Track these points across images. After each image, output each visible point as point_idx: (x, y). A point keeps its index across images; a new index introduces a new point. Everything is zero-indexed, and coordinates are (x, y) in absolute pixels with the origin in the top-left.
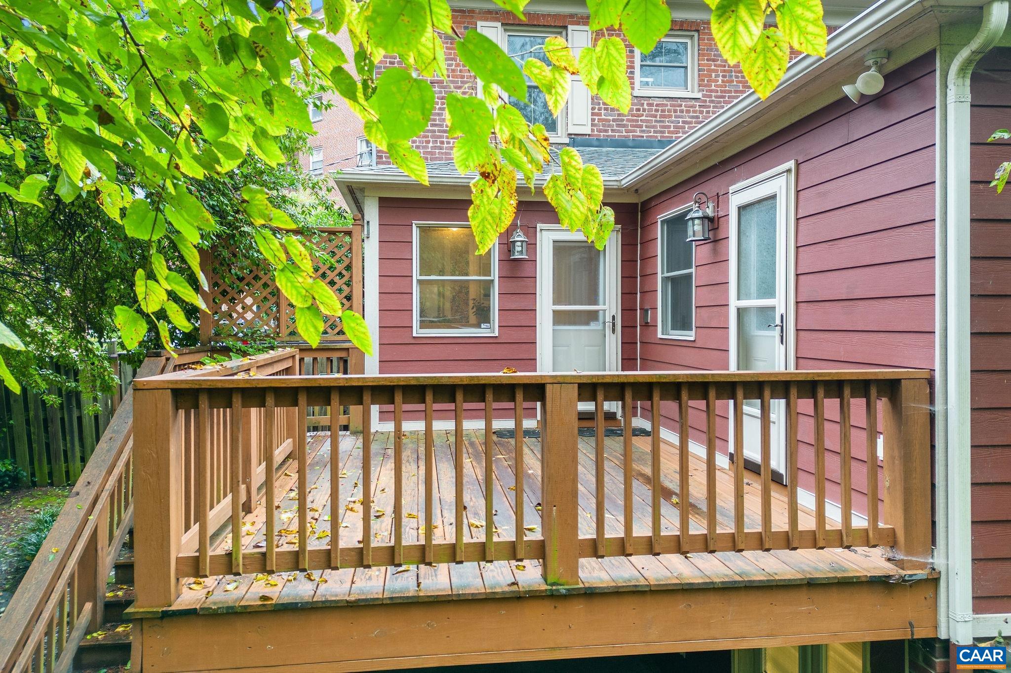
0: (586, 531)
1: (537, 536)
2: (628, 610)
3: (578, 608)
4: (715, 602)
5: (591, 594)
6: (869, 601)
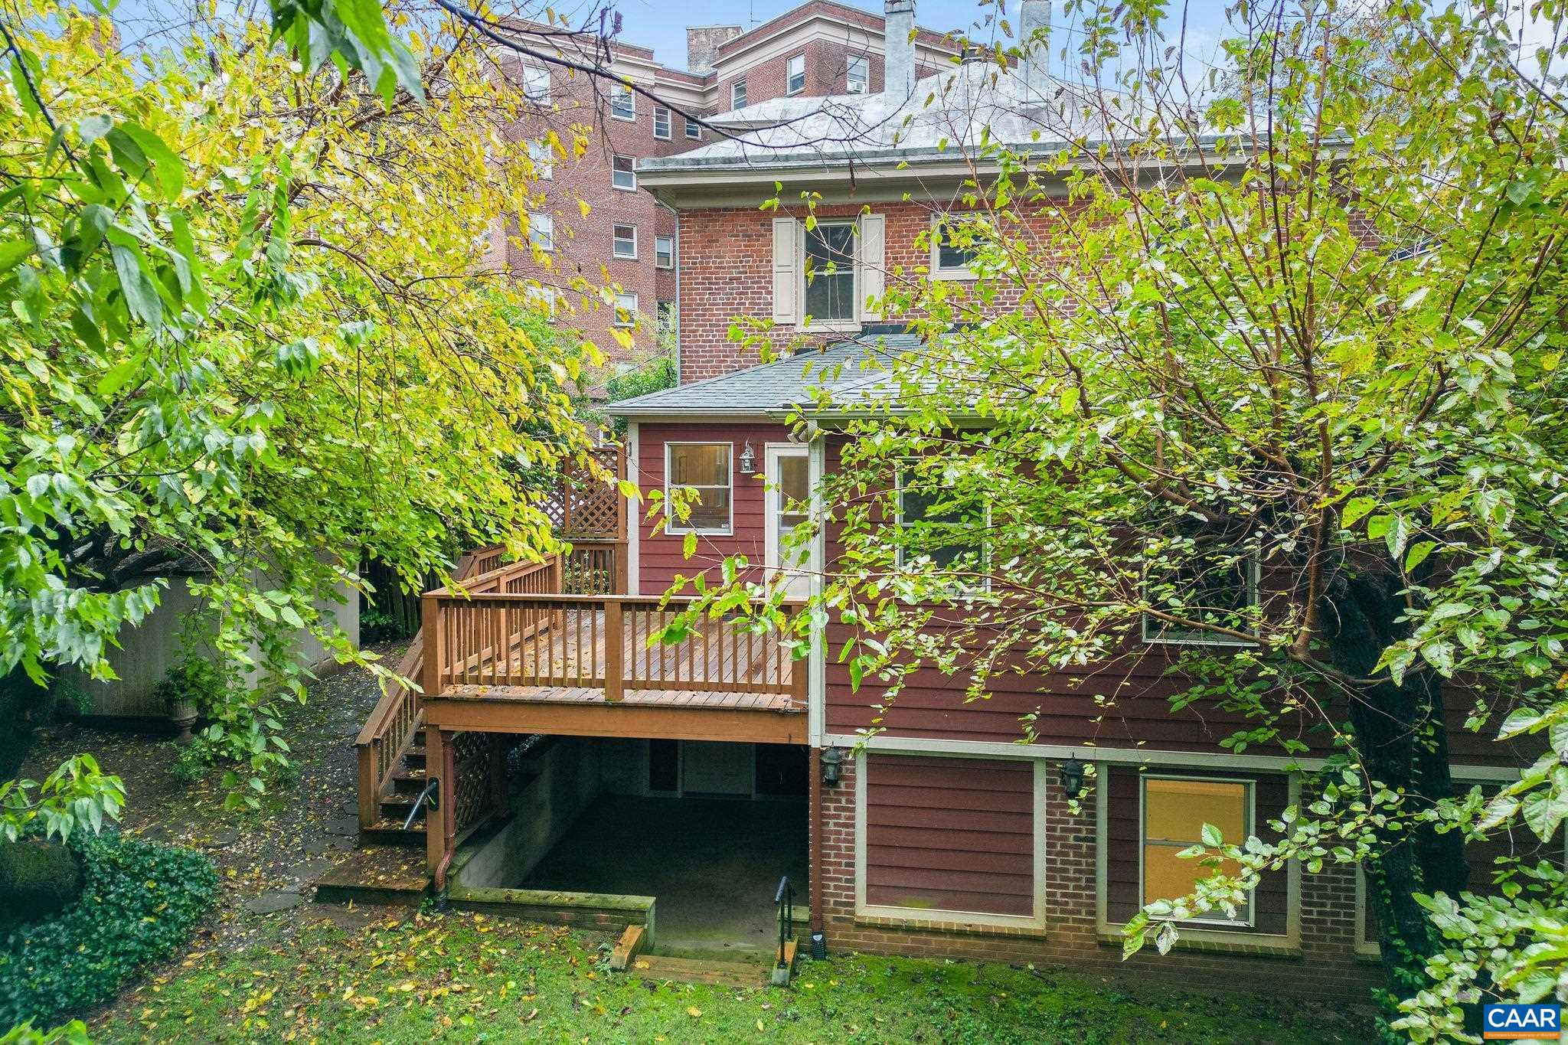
0: (628, 677)
1: (603, 677)
2: (644, 716)
3: (619, 713)
4: (686, 715)
5: (625, 707)
6: (769, 722)
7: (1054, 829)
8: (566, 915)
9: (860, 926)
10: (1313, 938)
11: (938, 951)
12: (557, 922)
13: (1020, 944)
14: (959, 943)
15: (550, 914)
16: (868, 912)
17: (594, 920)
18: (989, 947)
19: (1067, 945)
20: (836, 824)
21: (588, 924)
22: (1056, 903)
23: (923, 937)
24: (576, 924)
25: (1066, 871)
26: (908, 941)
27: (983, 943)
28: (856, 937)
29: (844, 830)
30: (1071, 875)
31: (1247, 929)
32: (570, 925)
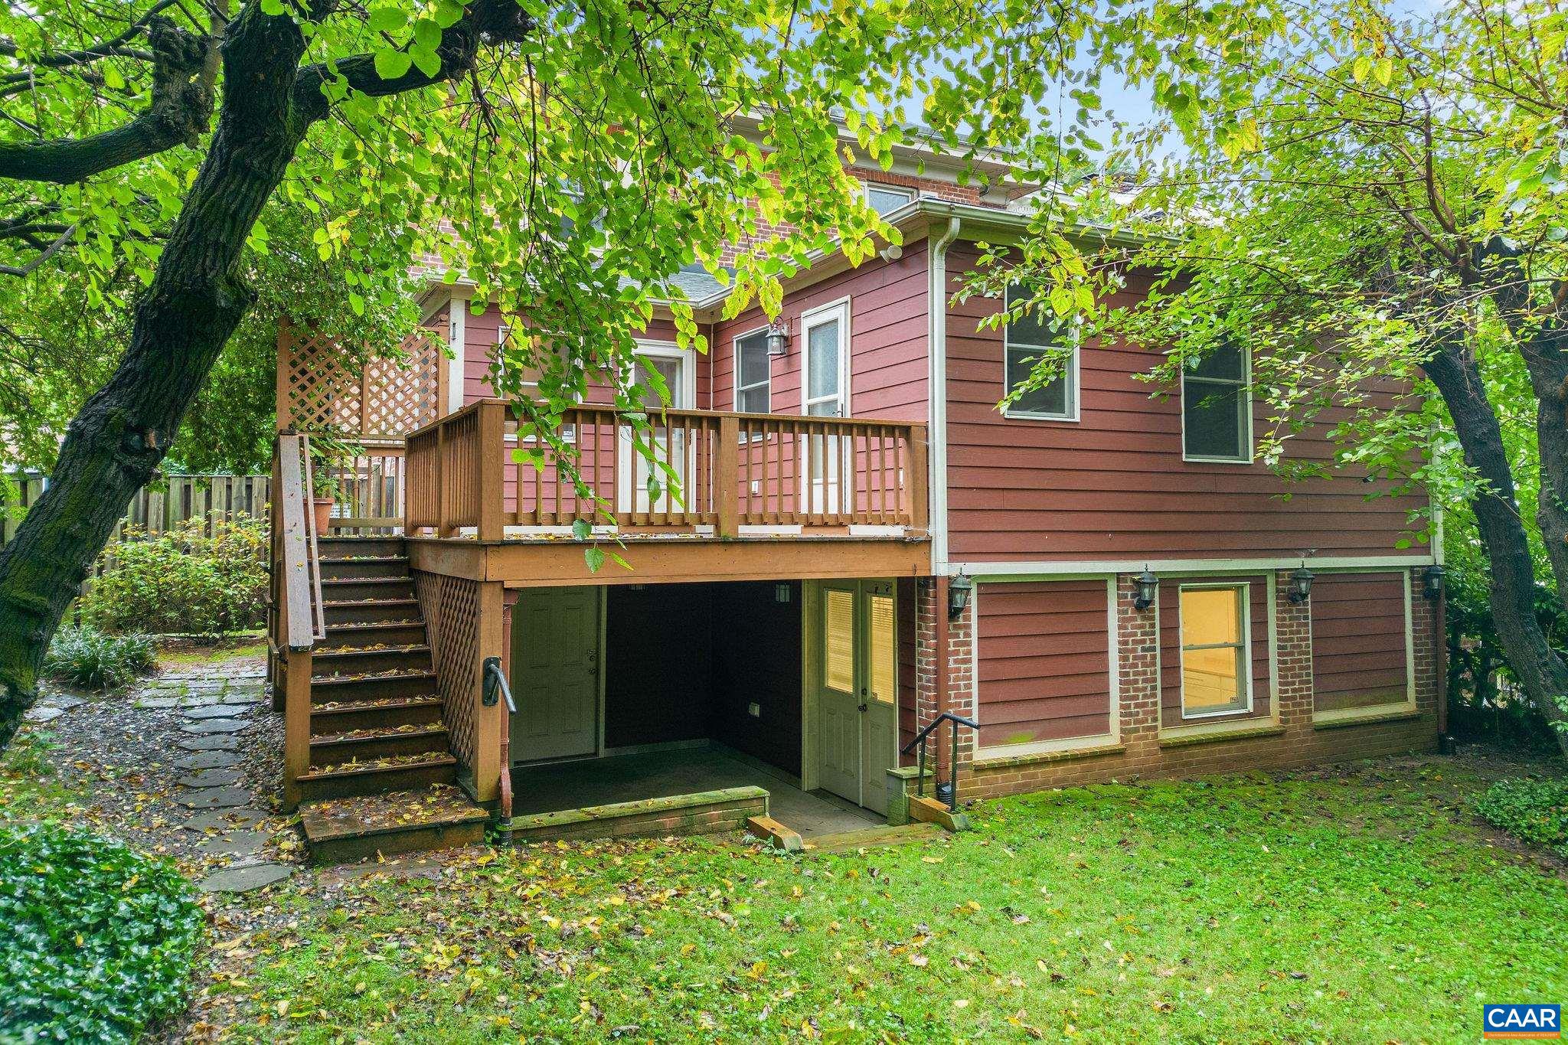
2: (766, 553)
3: (738, 551)
4: (811, 550)
5: (746, 543)
6: (894, 554)
7: (1126, 643)
8: (668, 822)
9: (980, 769)
10: (1289, 713)
11: (1043, 783)
12: (657, 834)
13: (1106, 761)
14: (1060, 771)
15: (649, 824)
16: (983, 755)
17: (703, 822)
18: (1083, 770)
19: (1139, 754)
20: (956, 661)
21: (697, 828)
22: (1130, 714)
23: (1032, 771)
24: (682, 831)
25: (1136, 682)
26: (1018, 777)
27: (1078, 766)
28: (975, 783)
29: (963, 666)
30: (1140, 685)
31: (1249, 715)
32: (675, 834)
